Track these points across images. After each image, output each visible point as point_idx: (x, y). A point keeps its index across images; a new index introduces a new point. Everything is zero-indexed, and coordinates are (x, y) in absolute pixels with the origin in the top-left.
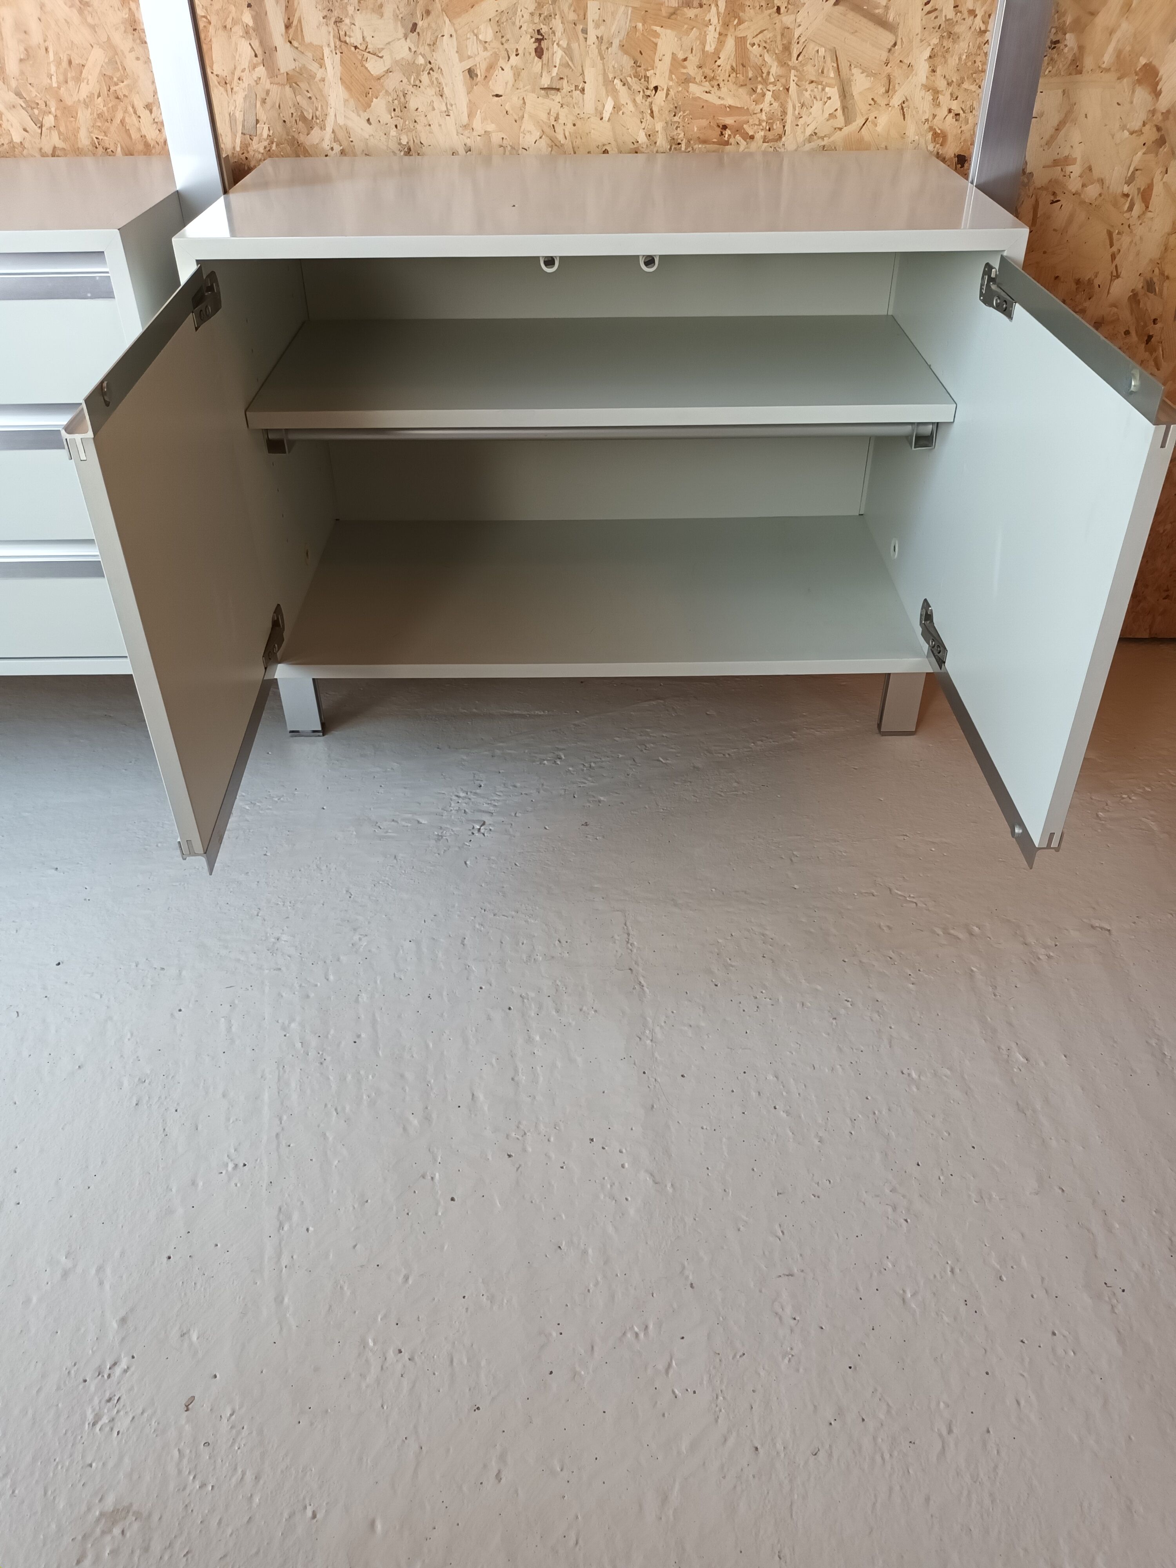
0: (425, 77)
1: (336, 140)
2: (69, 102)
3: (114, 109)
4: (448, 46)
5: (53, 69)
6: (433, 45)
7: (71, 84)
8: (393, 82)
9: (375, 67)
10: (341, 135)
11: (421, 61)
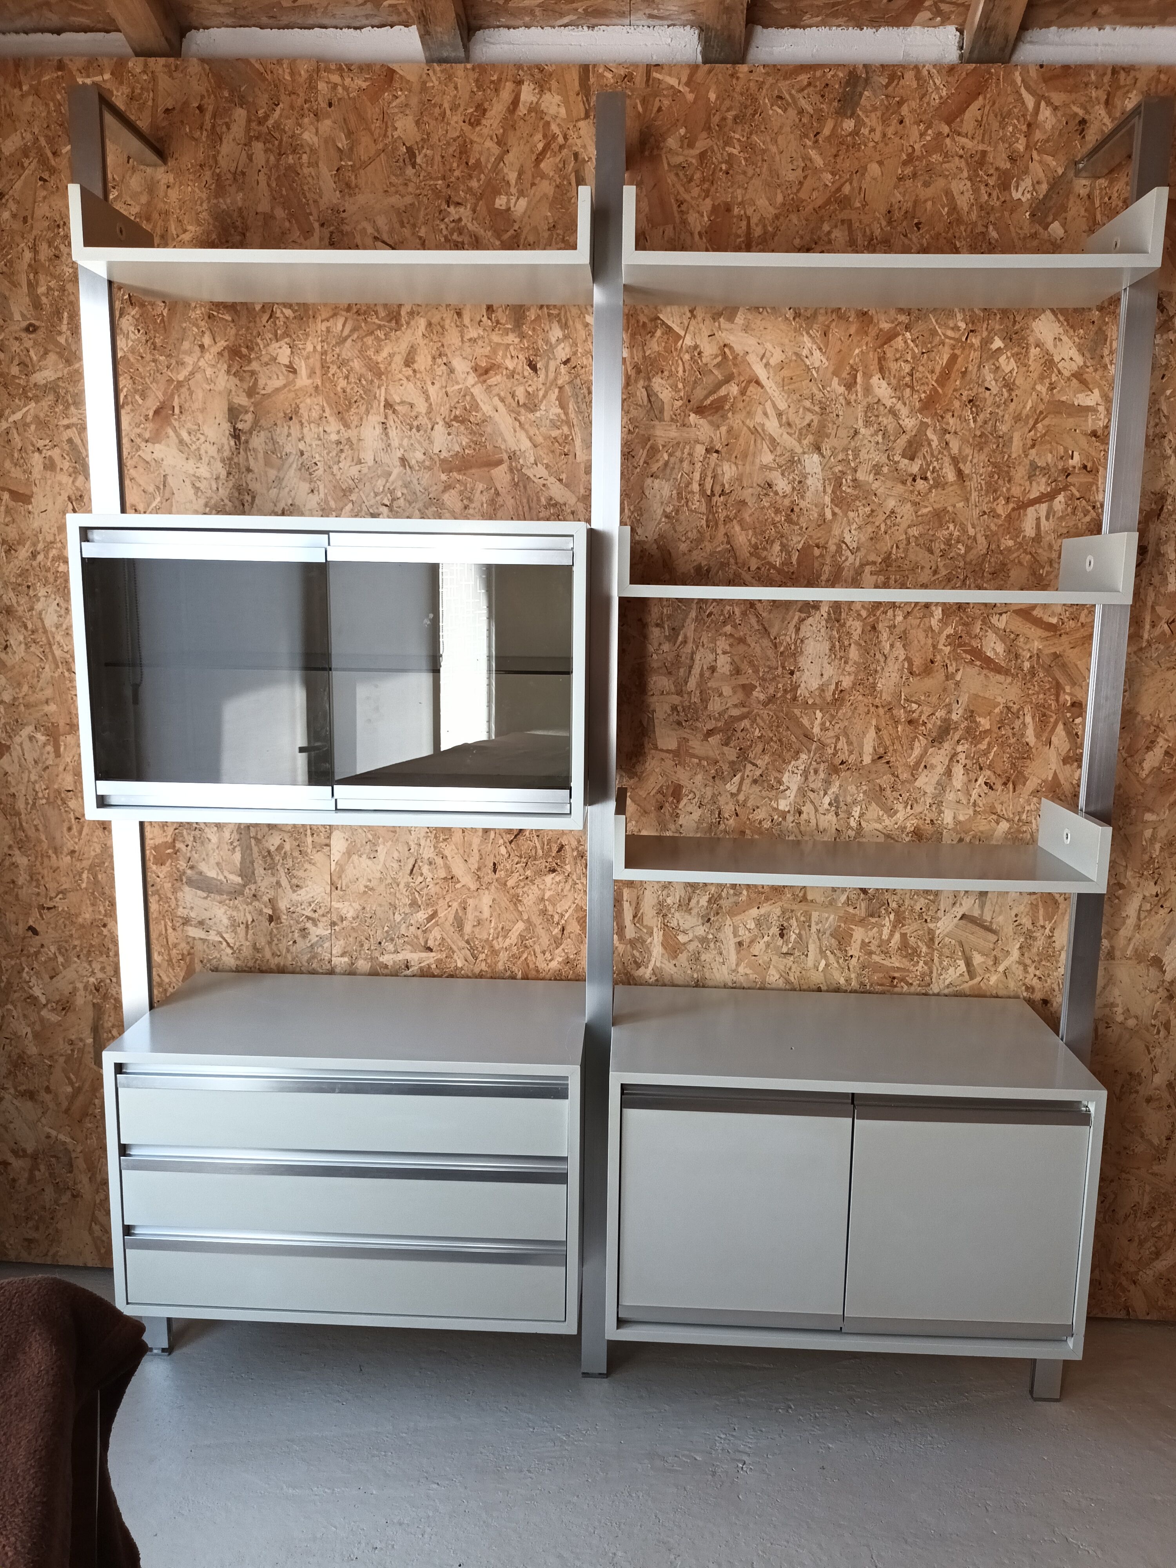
0: (712, 945)
1: (654, 973)
2: (497, 947)
3: (523, 952)
4: (728, 930)
5: (492, 931)
6: (719, 929)
7: (500, 939)
8: (692, 947)
9: (682, 938)
10: (657, 971)
11: (711, 936)
